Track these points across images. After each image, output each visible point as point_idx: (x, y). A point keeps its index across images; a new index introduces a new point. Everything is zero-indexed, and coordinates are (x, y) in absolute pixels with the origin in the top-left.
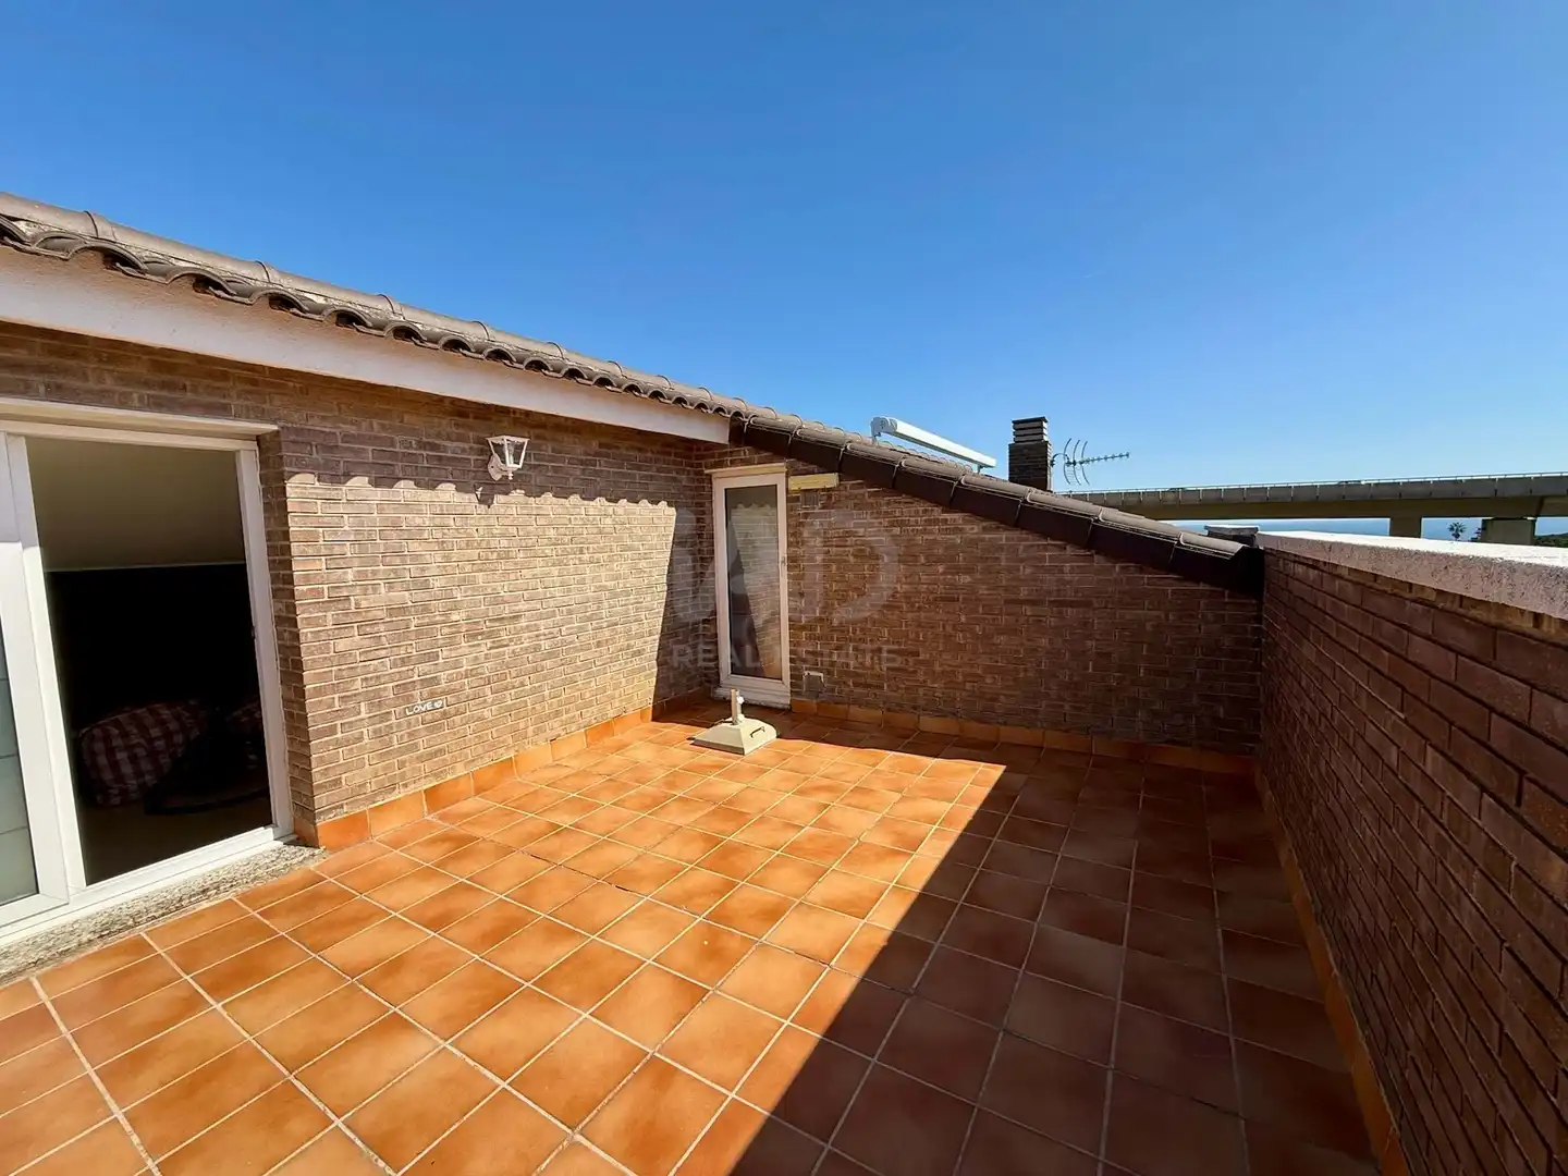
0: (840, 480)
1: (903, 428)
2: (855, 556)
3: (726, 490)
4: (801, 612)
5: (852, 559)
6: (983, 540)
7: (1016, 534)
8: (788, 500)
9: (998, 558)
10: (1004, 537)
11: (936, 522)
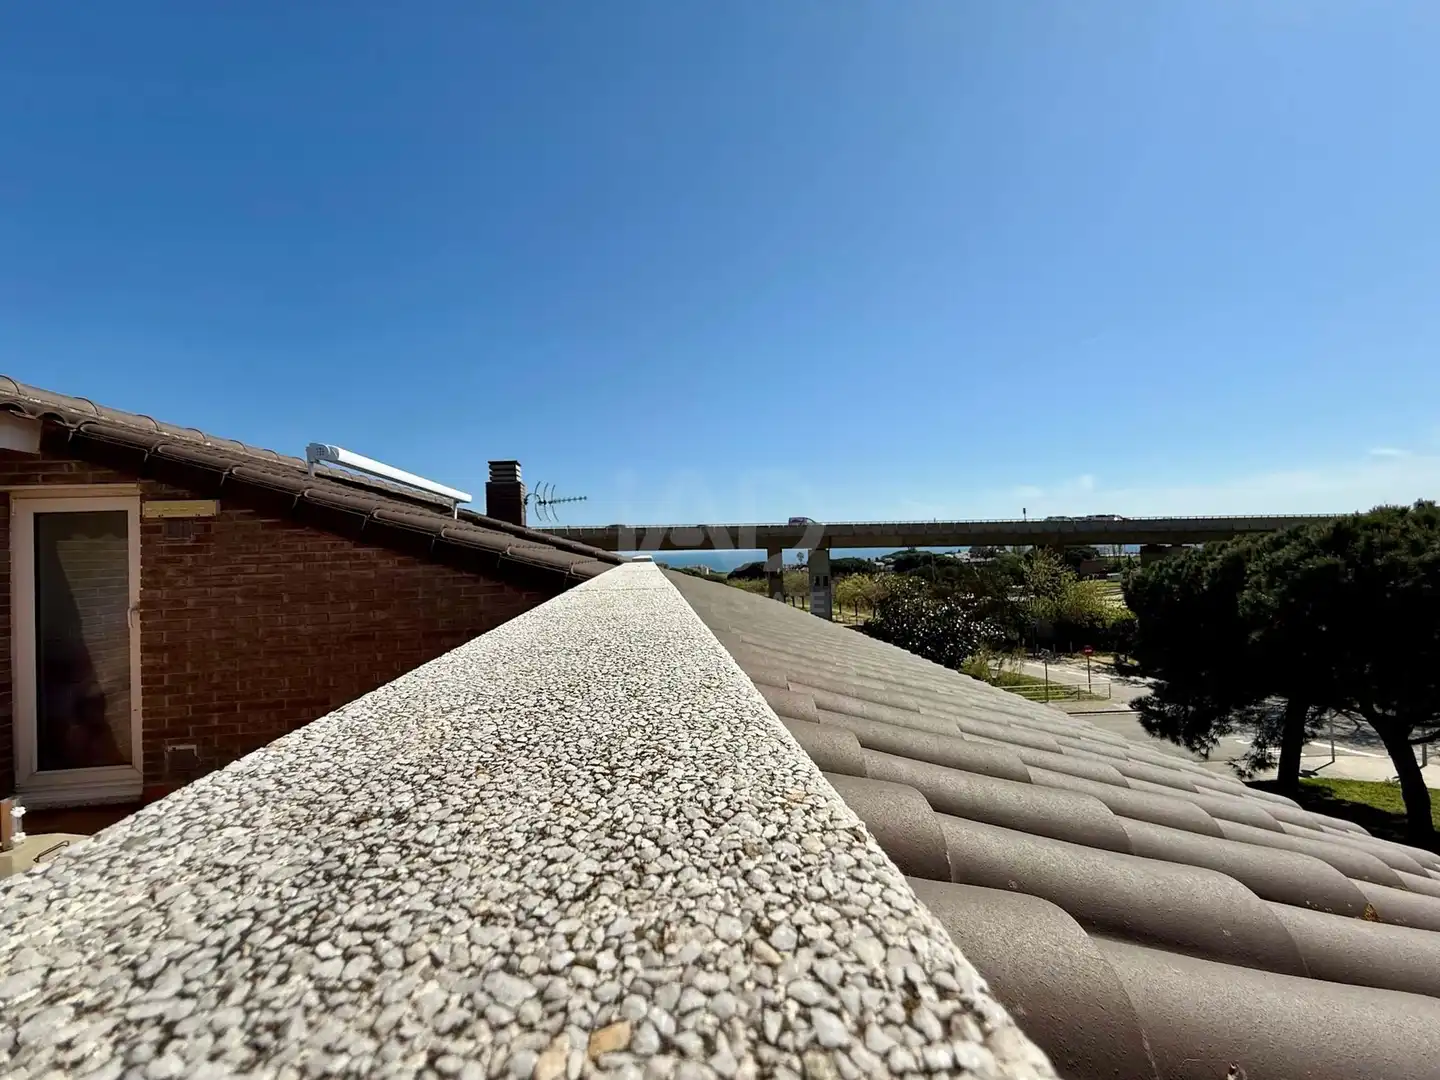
0: (222, 509)
1: (345, 456)
2: (245, 597)
3: (37, 516)
4: (162, 669)
5: (239, 600)
6: (399, 575)
7: (434, 568)
8: (144, 530)
9: (414, 592)
10: (420, 570)
11: (347, 556)
